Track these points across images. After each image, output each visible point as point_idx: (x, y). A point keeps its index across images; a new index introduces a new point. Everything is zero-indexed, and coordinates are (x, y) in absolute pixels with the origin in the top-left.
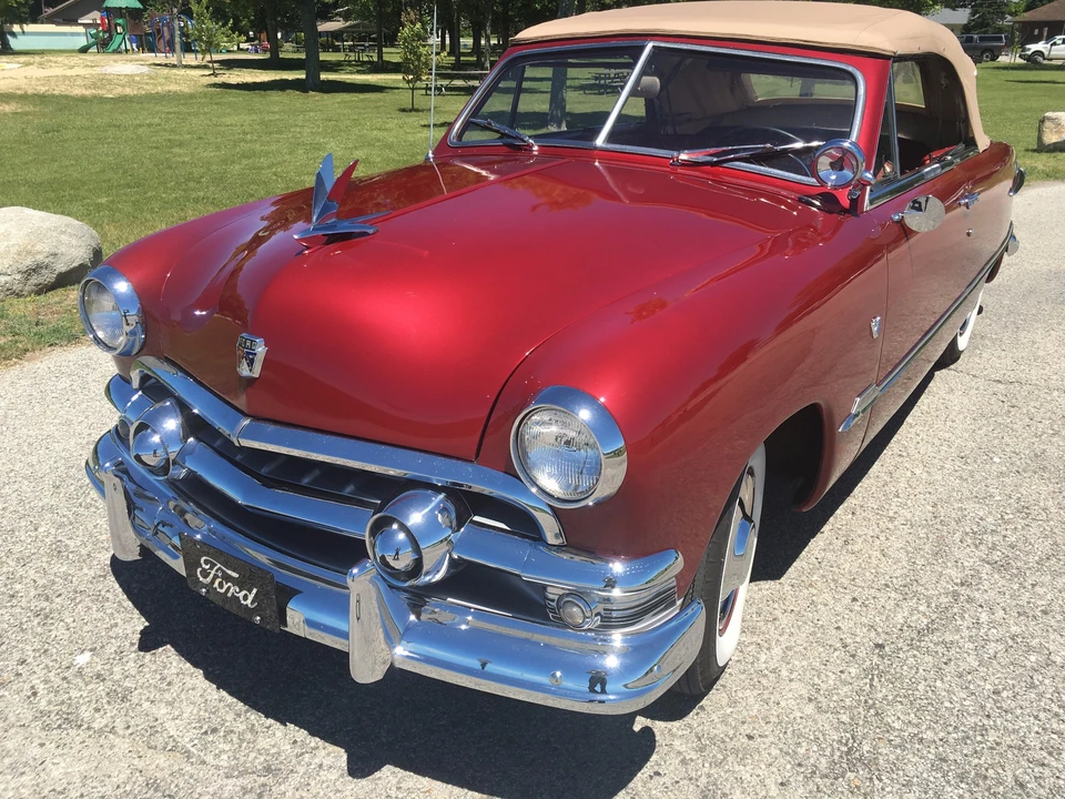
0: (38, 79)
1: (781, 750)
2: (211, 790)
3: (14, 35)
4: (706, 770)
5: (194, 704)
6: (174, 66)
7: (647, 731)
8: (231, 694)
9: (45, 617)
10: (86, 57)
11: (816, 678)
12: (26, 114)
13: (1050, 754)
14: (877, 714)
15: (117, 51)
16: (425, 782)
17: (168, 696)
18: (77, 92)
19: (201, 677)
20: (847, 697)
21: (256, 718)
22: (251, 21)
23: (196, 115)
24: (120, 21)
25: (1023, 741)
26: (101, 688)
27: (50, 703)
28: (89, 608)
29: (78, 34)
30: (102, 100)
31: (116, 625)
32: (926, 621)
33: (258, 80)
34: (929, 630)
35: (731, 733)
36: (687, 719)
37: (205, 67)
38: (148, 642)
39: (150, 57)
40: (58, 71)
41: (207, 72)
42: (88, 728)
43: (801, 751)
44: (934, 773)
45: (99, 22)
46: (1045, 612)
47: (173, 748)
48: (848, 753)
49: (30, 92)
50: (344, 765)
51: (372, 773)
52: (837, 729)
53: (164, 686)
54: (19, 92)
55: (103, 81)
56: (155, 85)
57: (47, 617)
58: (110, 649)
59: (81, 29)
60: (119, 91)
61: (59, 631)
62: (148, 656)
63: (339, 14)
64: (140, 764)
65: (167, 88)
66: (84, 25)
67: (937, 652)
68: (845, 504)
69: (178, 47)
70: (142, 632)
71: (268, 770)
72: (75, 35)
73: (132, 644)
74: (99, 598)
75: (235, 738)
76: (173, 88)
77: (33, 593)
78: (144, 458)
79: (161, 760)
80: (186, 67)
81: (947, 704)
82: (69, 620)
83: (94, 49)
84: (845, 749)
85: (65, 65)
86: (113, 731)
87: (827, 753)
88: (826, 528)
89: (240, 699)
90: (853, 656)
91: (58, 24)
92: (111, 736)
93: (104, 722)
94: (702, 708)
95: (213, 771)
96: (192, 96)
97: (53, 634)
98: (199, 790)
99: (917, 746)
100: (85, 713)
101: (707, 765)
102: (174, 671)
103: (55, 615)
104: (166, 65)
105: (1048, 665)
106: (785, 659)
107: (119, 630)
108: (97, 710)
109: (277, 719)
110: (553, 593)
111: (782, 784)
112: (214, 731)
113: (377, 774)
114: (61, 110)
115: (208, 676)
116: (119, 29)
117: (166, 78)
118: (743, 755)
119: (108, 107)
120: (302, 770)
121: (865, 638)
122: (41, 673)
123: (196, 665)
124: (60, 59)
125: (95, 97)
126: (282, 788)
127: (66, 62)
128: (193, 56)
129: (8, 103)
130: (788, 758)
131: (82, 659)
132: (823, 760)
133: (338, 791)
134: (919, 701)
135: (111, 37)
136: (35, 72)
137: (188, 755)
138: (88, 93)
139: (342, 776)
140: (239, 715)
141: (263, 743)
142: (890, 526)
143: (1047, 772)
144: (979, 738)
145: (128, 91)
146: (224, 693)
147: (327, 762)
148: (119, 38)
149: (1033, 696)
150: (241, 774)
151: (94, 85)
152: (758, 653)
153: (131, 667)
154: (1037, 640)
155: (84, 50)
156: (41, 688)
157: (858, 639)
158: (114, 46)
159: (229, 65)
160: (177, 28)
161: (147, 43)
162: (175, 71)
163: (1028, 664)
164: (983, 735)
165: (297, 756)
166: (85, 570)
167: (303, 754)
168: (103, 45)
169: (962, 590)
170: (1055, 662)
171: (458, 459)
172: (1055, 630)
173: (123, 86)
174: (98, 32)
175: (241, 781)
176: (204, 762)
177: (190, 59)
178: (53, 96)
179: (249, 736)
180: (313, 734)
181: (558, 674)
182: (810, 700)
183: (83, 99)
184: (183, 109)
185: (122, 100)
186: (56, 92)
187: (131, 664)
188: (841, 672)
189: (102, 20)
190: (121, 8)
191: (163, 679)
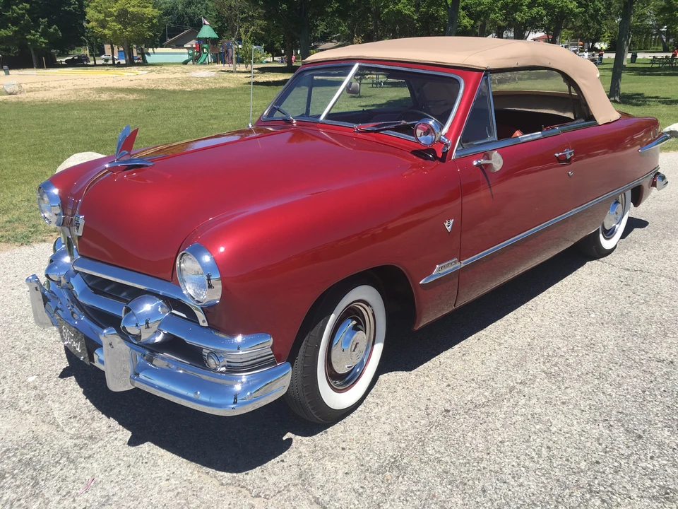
0: (153, 80)
1: (356, 457)
2: (60, 443)
3: (149, 54)
4: (310, 462)
5: (72, 404)
6: (232, 72)
7: (290, 440)
8: (91, 401)
9: (23, 358)
10: (186, 67)
11: (399, 424)
12: (141, 100)
13: (513, 477)
14: (423, 445)
15: (203, 63)
16: (163, 451)
17: (62, 400)
18: (171, 88)
19: (81, 393)
20: (410, 435)
21: (98, 414)
22: (281, 44)
23: (233, 100)
24: (206, 46)
25: (501, 469)
26: (34, 393)
27: (8, 397)
28: (45, 356)
29: (183, 54)
30: (184, 92)
31: (54, 365)
32: (484, 400)
33: (276, 79)
34: (484, 405)
35: (334, 446)
36: (314, 437)
37: (250, 72)
38: (64, 374)
39: (220, 66)
40: (165, 76)
41: (249, 75)
42: (20, 410)
43: (368, 459)
44: (436, 478)
45: (194, 46)
46: (563, 403)
47: (54, 423)
48: (393, 462)
49: (146, 88)
50: (128, 440)
51: (138, 445)
52: (394, 450)
53: (62, 395)
54: (140, 88)
55: (188, 81)
56: (216, 83)
57: (24, 358)
58: (46, 376)
59: (186, 51)
60: (195, 87)
61: (27, 365)
62: (62, 380)
63: (335, 38)
64: (34, 428)
65: (222, 85)
66: (187, 48)
67: (479, 418)
68: (477, 334)
69: (234, 60)
70: (64, 369)
71: (91, 437)
72: (182, 54)
73: (57, 374)
74: (52, 352)
75: (83, 421)
76: (226, 85)
77: (23, 346)
78: (51, 276)
79: (45, 428)
80: (239, 72)
81: (468, 445)
82: (33, 361)
83: (191, 62)
84: (393, 460)
85: (172, 72)
86: (30, 413)
87: (381, 461)
88: (456, 347)
89: (94, 404)
90: (428, 415)
91: (173, 48)
92: (28, 415)
93: (28, 408)
94: (326, 432)
95: (66, 435)
96: (234, 90)
97: (24, 366)
98: (54, 443)
99: (435, 464)
100: (21, 403)
101: (312, 460)
102: (70, 388)
103: (29, 358)
104: (228, 71)
105: (545, 431)
106: (388, 413)
107: (54, 367)
108: (27, 402)
109: (106, 415)
110: (205, 352)
111: (346, 473)
112: (75, 417)
113: (141, 445)
114: (159, 98)
115: (84, 393)
116: (205, 50)
117: (223, 79)
118: (334, 457)
119: (186, 96)
120: (106, 439)
121: (442, 405)
122: (10, 383)
123: (81, 387)
124: (171, 68)
125: (180, 91)
126: (93, 446)
127: (173, 70)
128: (244, 65)
129: (132, 94)
130: (358, 461)
131: (31, 379)
132: (377, 464)
133: (119, 451)
134: (452, 441)
135: (200, 55)
136: (154, 76)
137: (58, 426)
138: (177, 88)
139: (124, 444)
140: (89, 411)
141: (95, 425)
142: (497, 348)
143: (505, 486)
144: (475, 464)
145: (200, 87)
146: (88, 401)
147: (120, 437)
148: (204, 56)
149: (524, 446)
150: (77, 438)
151: (182, 84)
152: (374, 408)
153: (51, 385)
154: (548, 418)
155: (185, 63)
156: (7, 390)
157: (437, 406)
158: (202, 60)
159: (263, 70)
160: (234, 49)
161: (220, 58)
162: (231, 75)
163: (533, 429)
164: (478, 463)
165: (107, 433)
166: (52, 338)
167: (111, 432)
168: (195, 59)
169: (518, 387)
170: (550, 430)
171: (165, 280)
172: (563, 413)
173: (198, 84)
174: (194, 53)
175: (77, 441)
176: (63, 431)
177: (242, 67)
178: (158, 90)
179: (90, 421)
180: (120, 424)
181: (199, 393)
182: (389, 434)
183: (174, 92)
184: (228, 97)
185: (196, 92)
186: (160, 88)
187: (52, 383)
188: (416, 422)
189: (196, 45)
190: (206, 38)
191: (63, 391)
